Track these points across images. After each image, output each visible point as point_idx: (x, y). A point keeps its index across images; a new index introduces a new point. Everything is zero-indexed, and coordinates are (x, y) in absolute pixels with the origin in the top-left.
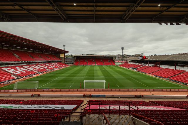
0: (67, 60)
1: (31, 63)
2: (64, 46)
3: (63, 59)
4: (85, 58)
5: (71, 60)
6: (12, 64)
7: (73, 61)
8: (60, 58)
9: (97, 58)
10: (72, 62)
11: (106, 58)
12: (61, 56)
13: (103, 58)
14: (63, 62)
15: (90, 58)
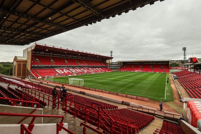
0: (113, 66)
1: (76, 67)
2: (111, 52)
3: (109, 65)
4: (132, 64)
5: (116, 66)
6: (61, 67)
7: (119, 67)
8: (106, 64)
9: (147, 63)
10: (117, 68)
11: (159, 63)
12: (107, 62)
13: (155, 63)
14: (108, 67)
15: (138, 64)
